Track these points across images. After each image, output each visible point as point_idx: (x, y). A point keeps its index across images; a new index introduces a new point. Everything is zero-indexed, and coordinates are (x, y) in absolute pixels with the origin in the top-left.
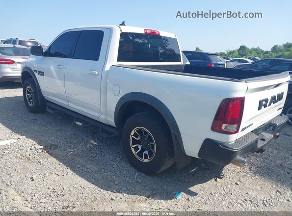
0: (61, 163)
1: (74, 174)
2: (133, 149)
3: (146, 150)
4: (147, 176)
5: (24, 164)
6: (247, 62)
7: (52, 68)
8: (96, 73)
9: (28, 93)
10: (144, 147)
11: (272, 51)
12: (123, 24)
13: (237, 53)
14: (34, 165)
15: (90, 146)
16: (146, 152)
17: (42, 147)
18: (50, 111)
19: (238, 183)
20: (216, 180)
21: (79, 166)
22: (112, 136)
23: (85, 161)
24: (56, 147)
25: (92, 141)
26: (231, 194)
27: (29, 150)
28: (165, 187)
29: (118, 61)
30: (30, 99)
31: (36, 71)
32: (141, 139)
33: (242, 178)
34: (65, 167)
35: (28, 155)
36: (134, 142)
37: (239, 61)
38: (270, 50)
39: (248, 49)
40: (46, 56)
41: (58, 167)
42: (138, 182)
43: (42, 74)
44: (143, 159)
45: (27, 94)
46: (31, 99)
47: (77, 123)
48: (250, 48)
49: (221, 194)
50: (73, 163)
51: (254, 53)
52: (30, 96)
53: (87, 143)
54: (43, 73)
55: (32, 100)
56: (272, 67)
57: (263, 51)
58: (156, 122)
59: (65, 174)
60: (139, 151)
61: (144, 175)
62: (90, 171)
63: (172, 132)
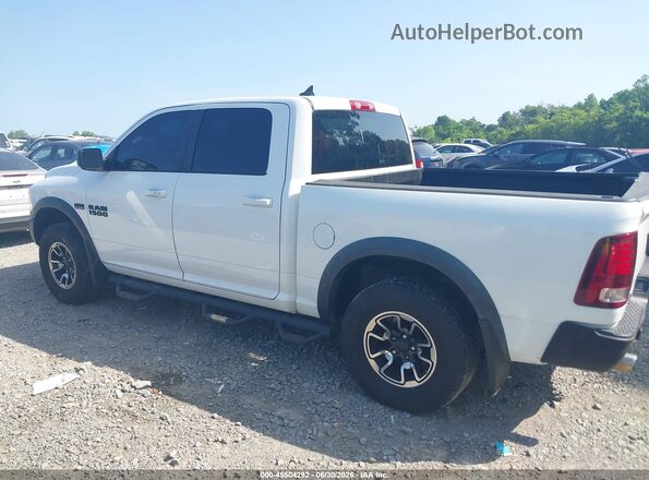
0: (216, 415)
1: (257, 434)
2: (373, 363)
3: (408, 360)
4: (416, 418)
5: (130, 429)
6: (470, 150)
7: (131, 196)
8: (268, 201)
9: (54, 257)
10: (401, 355)
11: (500, 125)
12: (309, 92)
13: (433, 132)
14: (156, 428)
15: (255, 367)
16: (407, 365)
17: (149, 383)
18: (128, 295)
19: (598, 405)
20: (552, 406)
21: (259, 415)
22: (311, 338)
23: (265, 402)
24: (179, 379)
25: (253, 355)
26: (599, 430)
27: (120, 394)
28: (466, 435)
29: (313, 173)
30: (59, 274)
31: (81, 206)
32: (391, 338)
33: (597, 396)
34: (228, 421)
35: (125, 407)
36: (376, 346)
37: (454, 149)
38: (497, 123)
39: (454, 121)
40: (109, 170)
41: (214, 424)
42: (405, 433)
43: (101, 211)
44: (402, 382)
45: (51, 262)
46: (63, 271)
47: (214, 317)
48: (458, 120)
49: (580, 433)
50: (240, 411)
51: (467, 131)
52: (61, 265)
53: (245, 361)
54: (105, 209)
55: (66, 275)
56: (532, 158)
57: (483, 126)
58: (433, 299)
59: (240, 439)
60: (389, 363)
61: (408, 416)
62: (292, 424)
63: (480, 316)
